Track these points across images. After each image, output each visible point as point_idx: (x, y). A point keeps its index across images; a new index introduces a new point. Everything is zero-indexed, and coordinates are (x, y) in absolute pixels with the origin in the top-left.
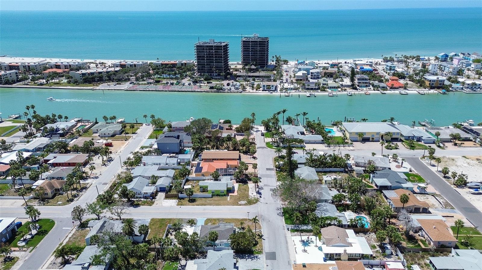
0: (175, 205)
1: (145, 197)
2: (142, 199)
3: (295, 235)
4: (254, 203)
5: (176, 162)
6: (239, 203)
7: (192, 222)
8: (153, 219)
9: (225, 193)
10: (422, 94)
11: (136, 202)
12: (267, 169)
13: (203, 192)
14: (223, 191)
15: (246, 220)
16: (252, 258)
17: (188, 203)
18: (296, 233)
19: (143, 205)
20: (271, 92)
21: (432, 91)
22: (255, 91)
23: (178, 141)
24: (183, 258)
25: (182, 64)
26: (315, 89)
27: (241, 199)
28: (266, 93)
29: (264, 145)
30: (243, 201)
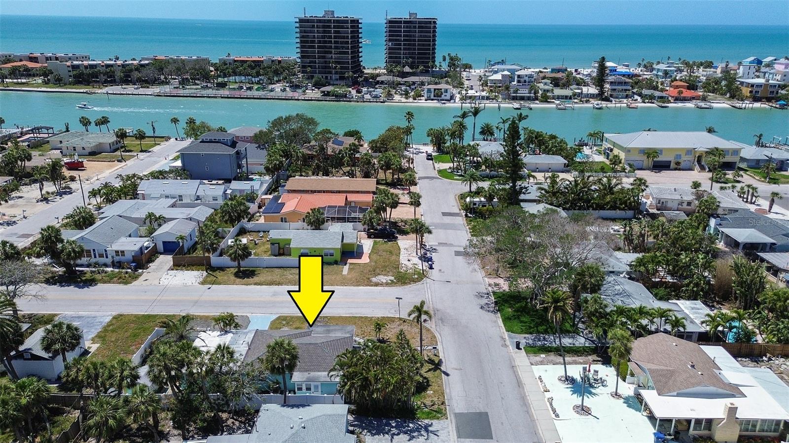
0: (197, 284)
1: (119, 262)
2: (109, 269)
3: (542, 363)
4: (415, 281)
5: (221, 193)
6: (374, 280)
7: (228, 323)
8: (121, 315)
9: (338, 256)
10: (739, 108)
11: (88, 276)
12: (444, 214)
13: (280, 255)
14: (331, 251)
15: (391, 320)
16: (412, 431)
17: (233, 278)
18: (543, 356)
19: (105, 282)
20: (443, 102)
21: (757, 105)
22: (411, 100)
23: (232, 151)
24: (176, 432)
25: (273, 61)
26: (529, 99)
27: (378, 271)
28: (434, 104)
29: (435, 174)
30: (385, 275)
